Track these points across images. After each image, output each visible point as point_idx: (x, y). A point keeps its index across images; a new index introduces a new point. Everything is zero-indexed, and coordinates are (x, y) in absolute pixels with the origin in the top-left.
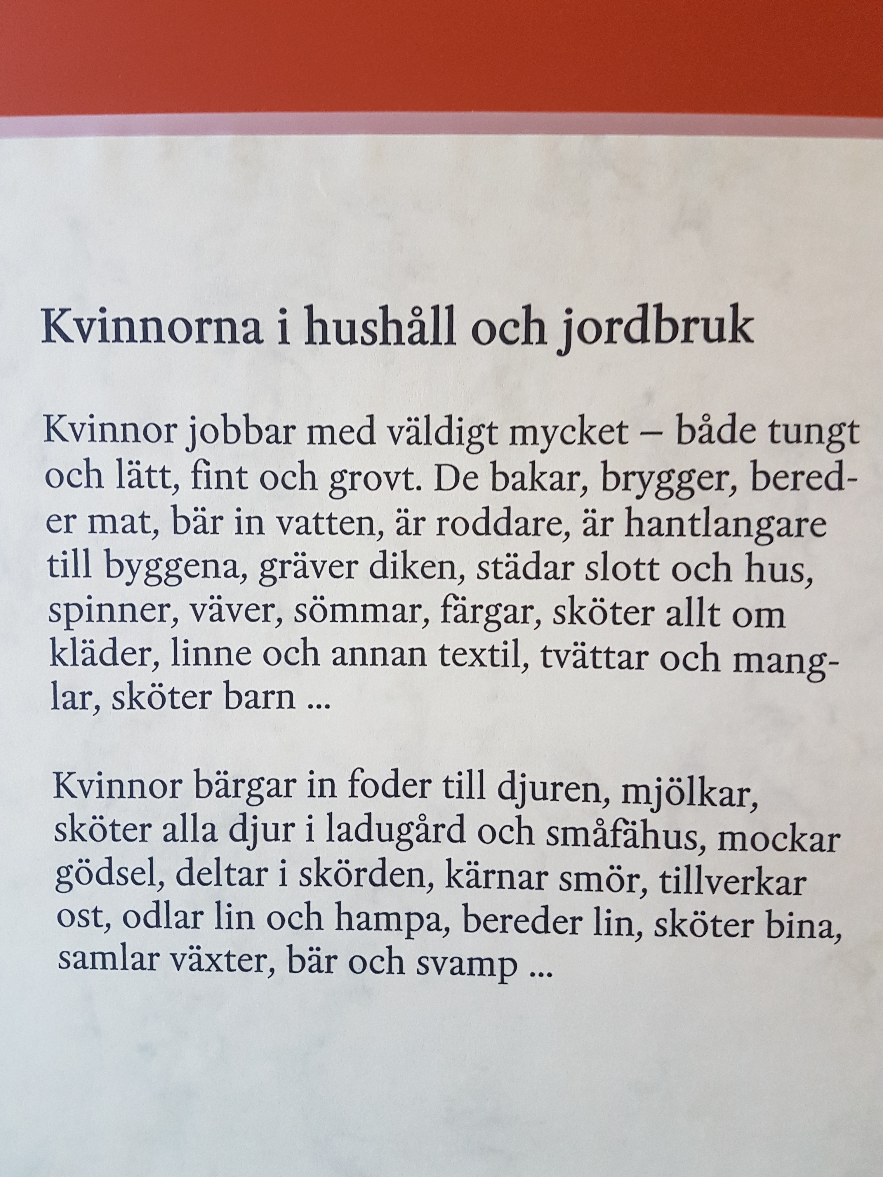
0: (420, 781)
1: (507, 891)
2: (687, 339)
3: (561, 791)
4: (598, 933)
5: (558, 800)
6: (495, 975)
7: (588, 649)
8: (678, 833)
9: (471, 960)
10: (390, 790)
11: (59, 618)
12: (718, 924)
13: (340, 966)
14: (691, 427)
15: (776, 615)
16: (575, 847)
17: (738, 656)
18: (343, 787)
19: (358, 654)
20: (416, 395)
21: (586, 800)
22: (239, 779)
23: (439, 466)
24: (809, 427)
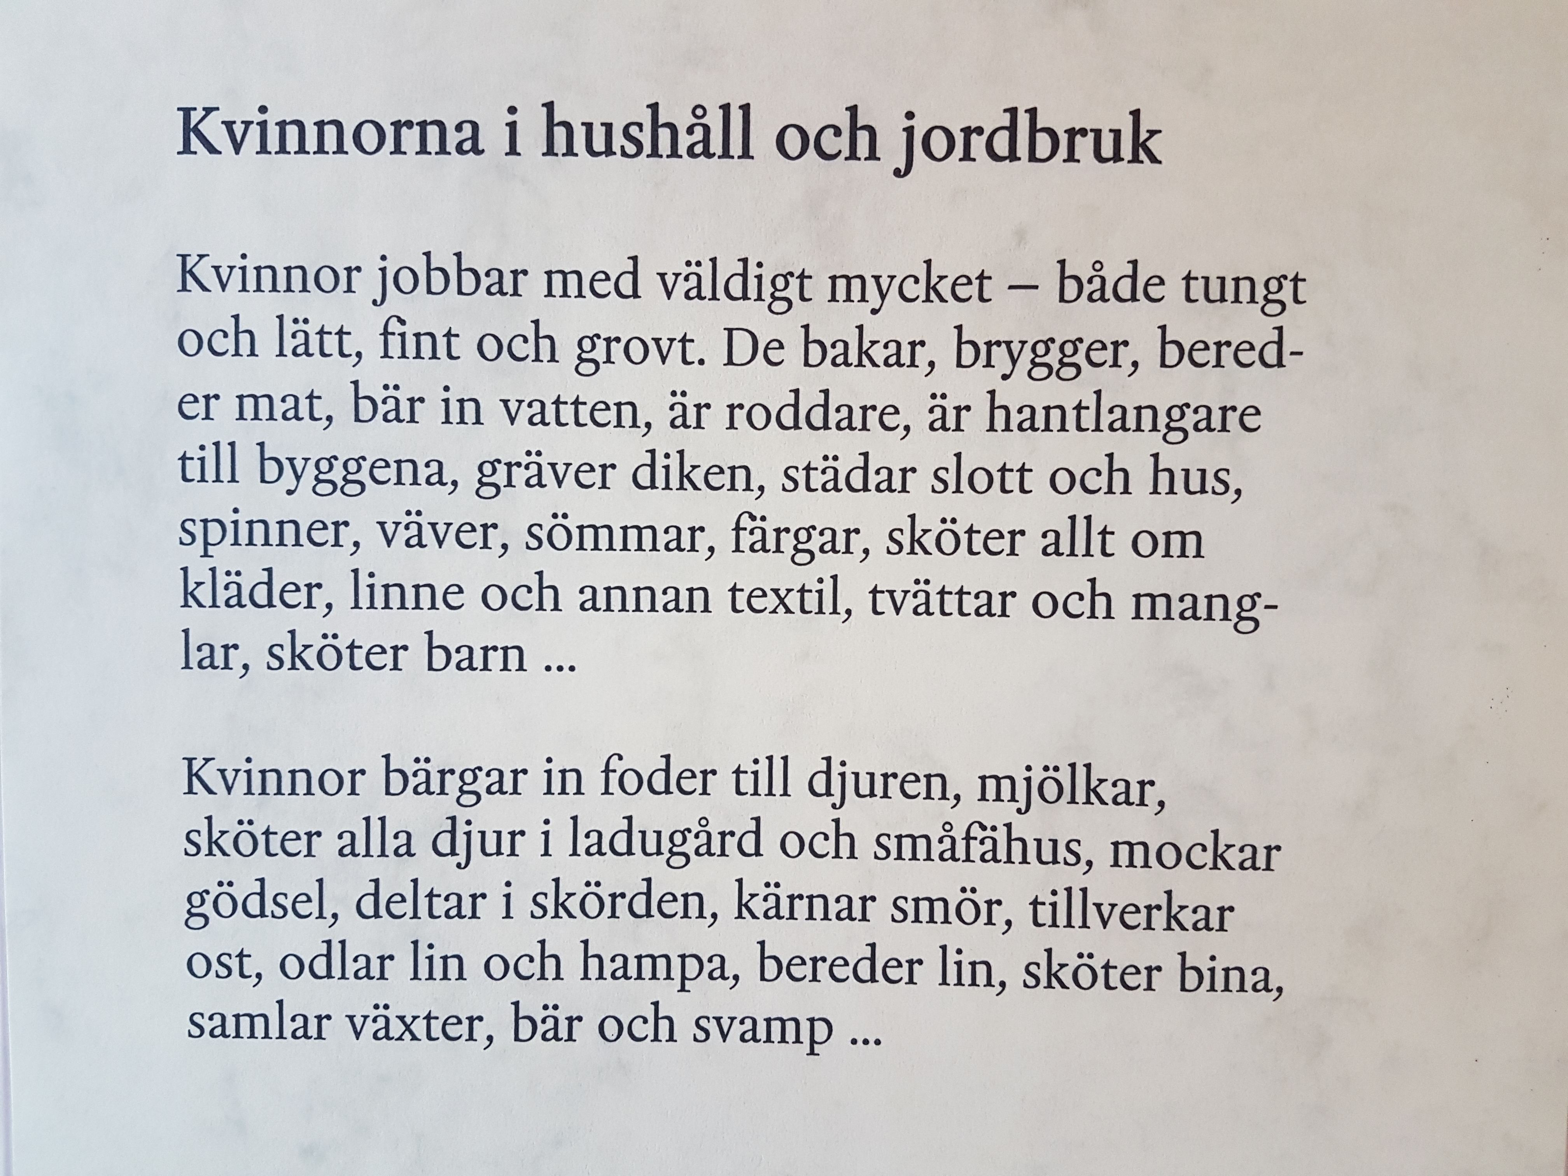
0: (701, 772)
1: (818, 923)
2: (1071, 157)
3: (894, 784)
4: (944, 982)
5: (890, 798)
6: (802, 1043)
7: (933, 589)
8: (1055, 842)
9: (768, 1021)
10: (659, 785)
11: (194, 540)
12: (1111, 971)
13: (585, 1031)
14: (1077, 279)
15: (1191, 540)
16: (913, 862)
17: (1138, 597)
18: (593, 781)
19: (616, 595)
20: (697, 229)
21: (928, 796)
22: (447, 770)
23: (730, 331)
24: (1237, 280)
